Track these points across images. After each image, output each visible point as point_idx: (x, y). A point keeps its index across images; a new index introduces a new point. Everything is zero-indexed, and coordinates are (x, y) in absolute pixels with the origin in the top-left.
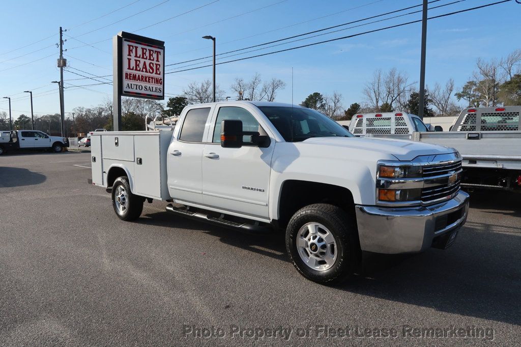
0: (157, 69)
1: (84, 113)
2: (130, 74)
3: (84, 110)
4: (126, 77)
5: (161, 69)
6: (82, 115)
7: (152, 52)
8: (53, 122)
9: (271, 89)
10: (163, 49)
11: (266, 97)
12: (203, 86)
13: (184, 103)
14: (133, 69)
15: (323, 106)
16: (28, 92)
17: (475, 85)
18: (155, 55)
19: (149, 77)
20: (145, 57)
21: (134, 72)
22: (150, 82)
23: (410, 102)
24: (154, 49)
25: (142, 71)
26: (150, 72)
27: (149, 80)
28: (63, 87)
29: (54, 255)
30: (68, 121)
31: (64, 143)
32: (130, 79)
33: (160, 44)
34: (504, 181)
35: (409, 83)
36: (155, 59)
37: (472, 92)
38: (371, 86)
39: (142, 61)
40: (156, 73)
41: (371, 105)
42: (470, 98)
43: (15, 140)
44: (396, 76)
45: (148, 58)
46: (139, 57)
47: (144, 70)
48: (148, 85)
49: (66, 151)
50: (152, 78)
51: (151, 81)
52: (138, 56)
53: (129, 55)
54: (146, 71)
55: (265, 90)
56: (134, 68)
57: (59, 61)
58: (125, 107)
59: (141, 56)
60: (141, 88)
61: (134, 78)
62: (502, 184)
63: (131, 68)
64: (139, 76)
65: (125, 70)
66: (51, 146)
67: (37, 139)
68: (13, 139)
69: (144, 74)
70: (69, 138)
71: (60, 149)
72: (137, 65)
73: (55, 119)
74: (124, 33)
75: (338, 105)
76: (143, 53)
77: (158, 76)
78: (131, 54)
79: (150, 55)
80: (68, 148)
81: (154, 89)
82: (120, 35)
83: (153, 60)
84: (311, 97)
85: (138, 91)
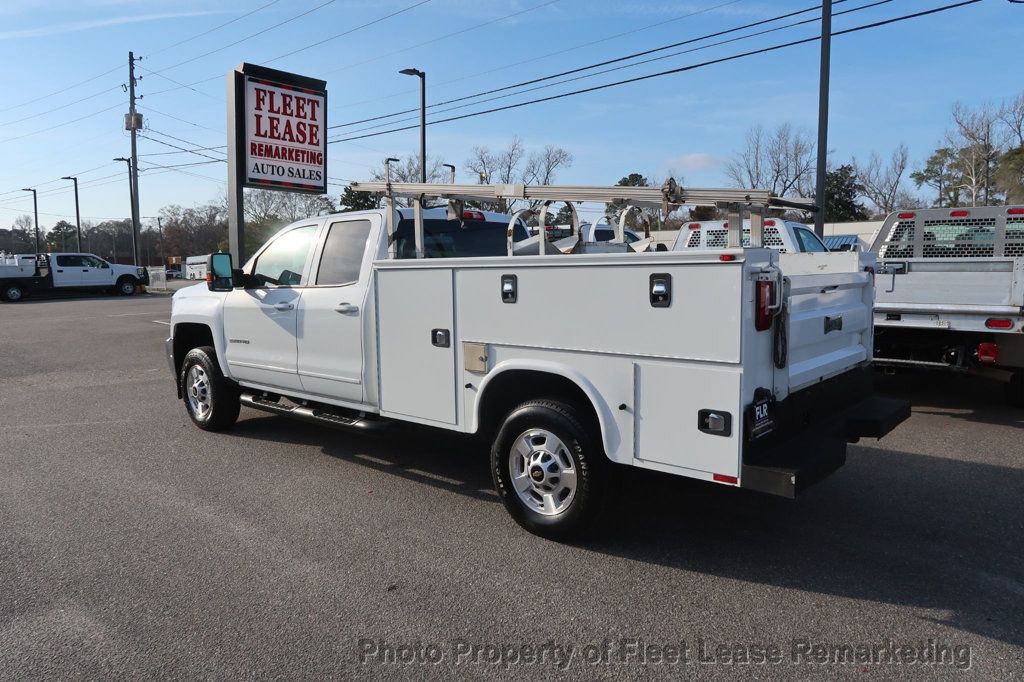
0: (313, 135)
1: (181, 218)
2: (261, 146)
3: (182, 211)
4: (253, 151)
5: (320, 135)
6: (176, 222)
7: (302, 102)
8: (121, 234)
9: (543, 168)
10: (324, 94)
12: (411, 162)
14: (265, 136)
16: (69, 178)
17: (951, 156)
18: (308, 108)
19: (297, 151)
20: (289, 112)
21: (267, 141)
22: (298, 160)
24: (307, 96)
25: (284, 139)
26: (298, 141)
27: (297, 156)
28: (136, 169)
29: (95, 494)
30: (150, 233)
31: (138, 278)
32: (261, 155)
33: (318, 87)
34: (953, 354)
36: (309, 115)
37: (945, 171)
38: (742, 161)
39: (283, 119)
40: (311, 143)
42: (939, 182)
43: (44, 273)
44: (791, 141)
45: (295, 113)
46: (278, 112)
47: (287, 137)
48: (295, 166)
49: (144, 293)
50: (303, 152)
51: (301, 158)
52: (275, 109)
53: (258, 108)
54: (292, 140)
55: (532, 170)
56: (269, 134)
57: (128, 117)
58: (260, 205)
59: (282, 111)
60: (281, 173)
61: (269, 152)
62: (949, 359)
63: (262, 133)
64: (277, 148)
65: (251, 137)
66: (114, 283)
67: (86, 271)
68: (42, 271)
69: (288, 144)
70: (149, 268)
71: (131, 289)
72: (273, 128)
73: (125, 231)
74: (247, 67)
76: (286, 105)
77: (314, 147)
78: (262, 106)
79: (299, 107)
80: (147, 287)
81: (307, 174)
82: (241, 71)
83: (305, 117)
84: (624, 183)
85: (276, 178)
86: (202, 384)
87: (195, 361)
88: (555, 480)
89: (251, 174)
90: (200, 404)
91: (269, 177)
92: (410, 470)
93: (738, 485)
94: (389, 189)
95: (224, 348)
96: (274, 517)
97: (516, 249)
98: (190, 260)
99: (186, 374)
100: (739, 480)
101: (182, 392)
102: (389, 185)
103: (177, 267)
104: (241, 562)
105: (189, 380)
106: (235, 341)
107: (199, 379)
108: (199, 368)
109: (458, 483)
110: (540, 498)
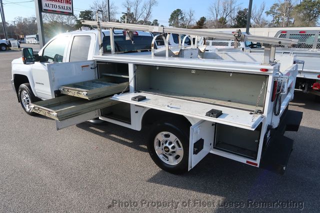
1: (23, 21)
3: (22, 19)
9: (148, 6)
11: (145, 11)
13: (91, 15)
15: (182, 18)
17: (278, 6)
22: (62, 2)
23: (238, 17)
28: (2, 4)
30: (11, 27)
31: (7, 44)
34: (303, 86)
35: (237, 4)
37: (276, 11)
38: (214, 6)
41: (213, 18)
42: (274, 15)
48: (61, 5)
49: (10, 50)
55: (145, 7)
58: (51, 17)
60: (56, 7)
62: (302, 88)
71: (5, 49)
75: (192, 17)
80: (11, 48)
81: (66, 8)
84: (175, 12)
85: (54, 9)
86: (27, 98)
87: (23, 89)
88: (174, 152)
89: (44, 7)
90: (27, 105)
91: (51, 9)
92: (112, 135)
93: (258, 166)
94: (99, 25)
95: (34, 86)
96: (58, 163)
97: (155, 52)
98: (27, 37)
99: (20, 94)
100: (258, 165)
101: (20, 100)
102: (99, 23)
103: (23, 39)
104: (43, 193)
105: (22, 96)
106: (38, 83)
107: (25, 96)
108: (25, 92)
109: (131, 142)
110: (167, 158)
